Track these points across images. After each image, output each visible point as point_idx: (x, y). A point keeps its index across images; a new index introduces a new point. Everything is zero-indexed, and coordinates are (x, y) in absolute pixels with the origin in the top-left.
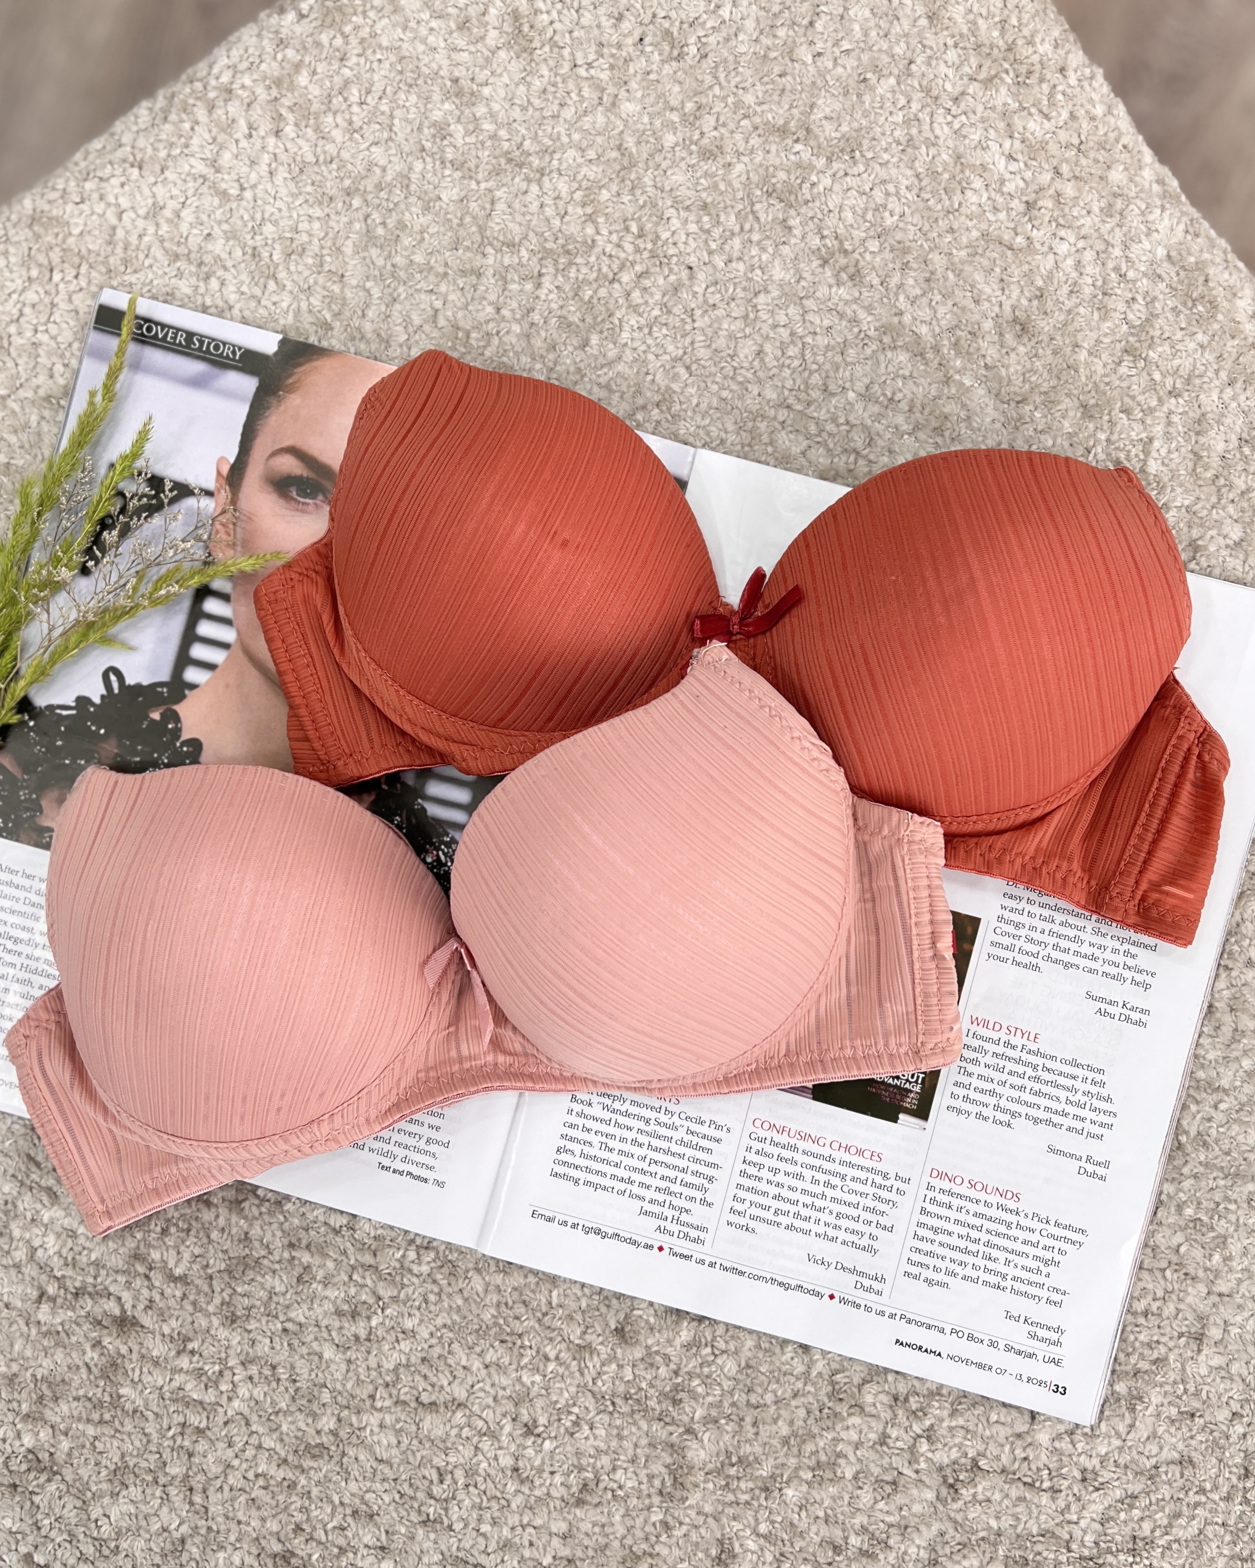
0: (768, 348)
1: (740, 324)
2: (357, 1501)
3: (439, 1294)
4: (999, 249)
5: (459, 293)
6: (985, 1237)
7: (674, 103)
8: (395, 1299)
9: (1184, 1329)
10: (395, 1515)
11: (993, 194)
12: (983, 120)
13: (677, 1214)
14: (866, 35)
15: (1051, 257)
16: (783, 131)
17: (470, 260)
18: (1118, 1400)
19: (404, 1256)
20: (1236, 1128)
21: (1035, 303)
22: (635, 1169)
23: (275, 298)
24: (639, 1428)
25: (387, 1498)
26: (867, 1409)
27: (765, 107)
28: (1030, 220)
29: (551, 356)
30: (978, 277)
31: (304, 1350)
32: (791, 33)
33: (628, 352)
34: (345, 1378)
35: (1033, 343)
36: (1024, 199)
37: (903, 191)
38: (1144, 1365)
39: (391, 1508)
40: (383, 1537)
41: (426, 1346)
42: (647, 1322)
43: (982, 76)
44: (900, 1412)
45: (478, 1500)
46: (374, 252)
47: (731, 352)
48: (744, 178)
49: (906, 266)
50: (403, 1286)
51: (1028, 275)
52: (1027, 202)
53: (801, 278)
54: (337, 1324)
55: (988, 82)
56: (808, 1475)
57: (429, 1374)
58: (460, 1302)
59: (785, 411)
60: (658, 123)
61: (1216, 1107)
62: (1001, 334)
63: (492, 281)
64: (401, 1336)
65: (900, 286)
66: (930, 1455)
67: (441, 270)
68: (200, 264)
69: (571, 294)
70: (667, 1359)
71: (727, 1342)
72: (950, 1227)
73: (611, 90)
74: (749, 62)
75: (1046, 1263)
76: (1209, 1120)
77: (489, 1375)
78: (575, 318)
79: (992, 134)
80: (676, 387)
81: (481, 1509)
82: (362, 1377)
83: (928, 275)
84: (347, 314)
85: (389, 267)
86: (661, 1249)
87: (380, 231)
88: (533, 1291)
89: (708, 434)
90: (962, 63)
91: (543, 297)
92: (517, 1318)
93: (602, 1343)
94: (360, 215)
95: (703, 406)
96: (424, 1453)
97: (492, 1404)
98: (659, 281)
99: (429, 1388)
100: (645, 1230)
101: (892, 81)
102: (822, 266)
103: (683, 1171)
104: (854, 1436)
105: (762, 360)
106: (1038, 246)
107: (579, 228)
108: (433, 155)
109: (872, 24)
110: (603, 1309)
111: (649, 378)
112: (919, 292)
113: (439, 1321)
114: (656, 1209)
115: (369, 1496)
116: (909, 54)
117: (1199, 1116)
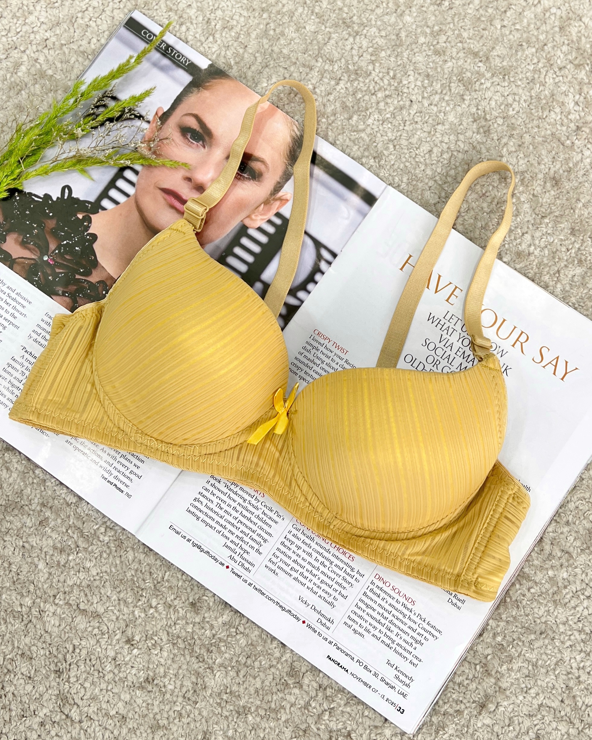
0: (435, 150)
1: (426, 134)
2: (27, 648)
3: (109, 555)
4: (558, 143)
5: (299, 74)
6: (390, 618)
7: (430, 24)
8: (85, 549)
9: (477, 699)
10: (43, 662)
11: (563, 117)
12: (570, 82)
13: (242, 552)
14: (529, 25)
15: (580, 155)
16: (476, 54)
17: (309, 61)
18: (432, 725)
19: (98, 529)
20: (535, 604)
21: (566, 173)
22: (229, 522)
23: (210, 45)
24: (185, 659)
25: (42, 652)
26: (304, 687)
27: (471, 41)
28: (576, 135)
29: (332, 118)
30: (544, 152)
31: (29, 560)
32: (494, 12)
33: (369, 129)
34: (45, 582)
35: (558, 192)
36: (577, 124)
37: (522, 102)
38: (451, 711)
39: (43, 658)
40: (33, 672)
41: (92, 579)
42: (209, 604)
43: (576, 62)
44: (320, 694)
45: (88, 669)
46: (265, 41)
47: (417, 146)
48: (450, 69)
49: (511, 136)
50: (92, 544)
51: (567, 160)
52: (578, 126)
53: (461, 124)
54: (51, 552)
55: (578, 66)
56: (262, 713)
57: (89, 594)
58: (118, 562)
59: (433, 182)
60: (419, 30)
61: (529, 590)
62: (545, 183)
63: (316, 74)
64: (82, 569)
65: (506, 144)
66: (328, 722)
67: (294, 60)
68: (181, 17)
69: (351, 93)
70: (212, 627)
71: (245, 629)
72: (375, 606)
73: (402, 8)
74: (471, 18)
75: (416, 642)
76: (524, 596)
77: (119, 604)
78: (350, 105)
79: (572, 90)
80: (385, 152)
81: (88, 674)
82: (54, 584)
83: (520, 143)
84: (242, 64)
85: (270, 50)
86: (228, 567)
87: (272, 32)
88: (157, 569)
89: (393, 180)
90: (569, 54)
91: (338, 90)
92: (144, 580)
93: (181, 607)
94: (265, 22)
95: (396, 167)
96: (70, 635)
97: (115, 620)
98: (395, 102)
99: (86, 602)
100: (224, 554)
101: (534, 50)
102: (473, 122)
103: (254, 532)
104: (292, 699)
105: (430, 155)
106: (576, 148)
107: (366, 64)
108: (309, 7)
109: (533, 21)
110: (189, 590)
111: (375, 144)
112: (514, 149)
113: (104, 569)
114: (233, 546)
115: (34, 648)
116: (545, 41)
117: (519, 592)
